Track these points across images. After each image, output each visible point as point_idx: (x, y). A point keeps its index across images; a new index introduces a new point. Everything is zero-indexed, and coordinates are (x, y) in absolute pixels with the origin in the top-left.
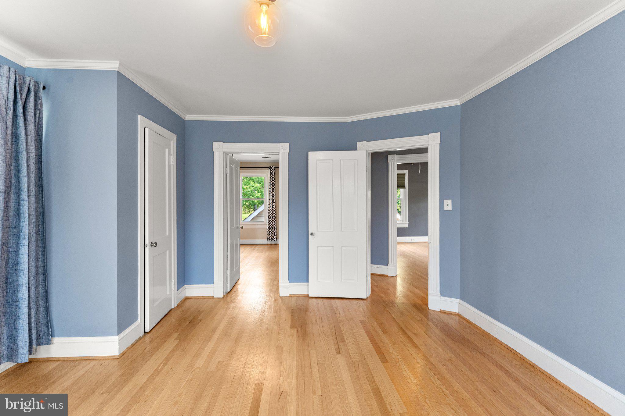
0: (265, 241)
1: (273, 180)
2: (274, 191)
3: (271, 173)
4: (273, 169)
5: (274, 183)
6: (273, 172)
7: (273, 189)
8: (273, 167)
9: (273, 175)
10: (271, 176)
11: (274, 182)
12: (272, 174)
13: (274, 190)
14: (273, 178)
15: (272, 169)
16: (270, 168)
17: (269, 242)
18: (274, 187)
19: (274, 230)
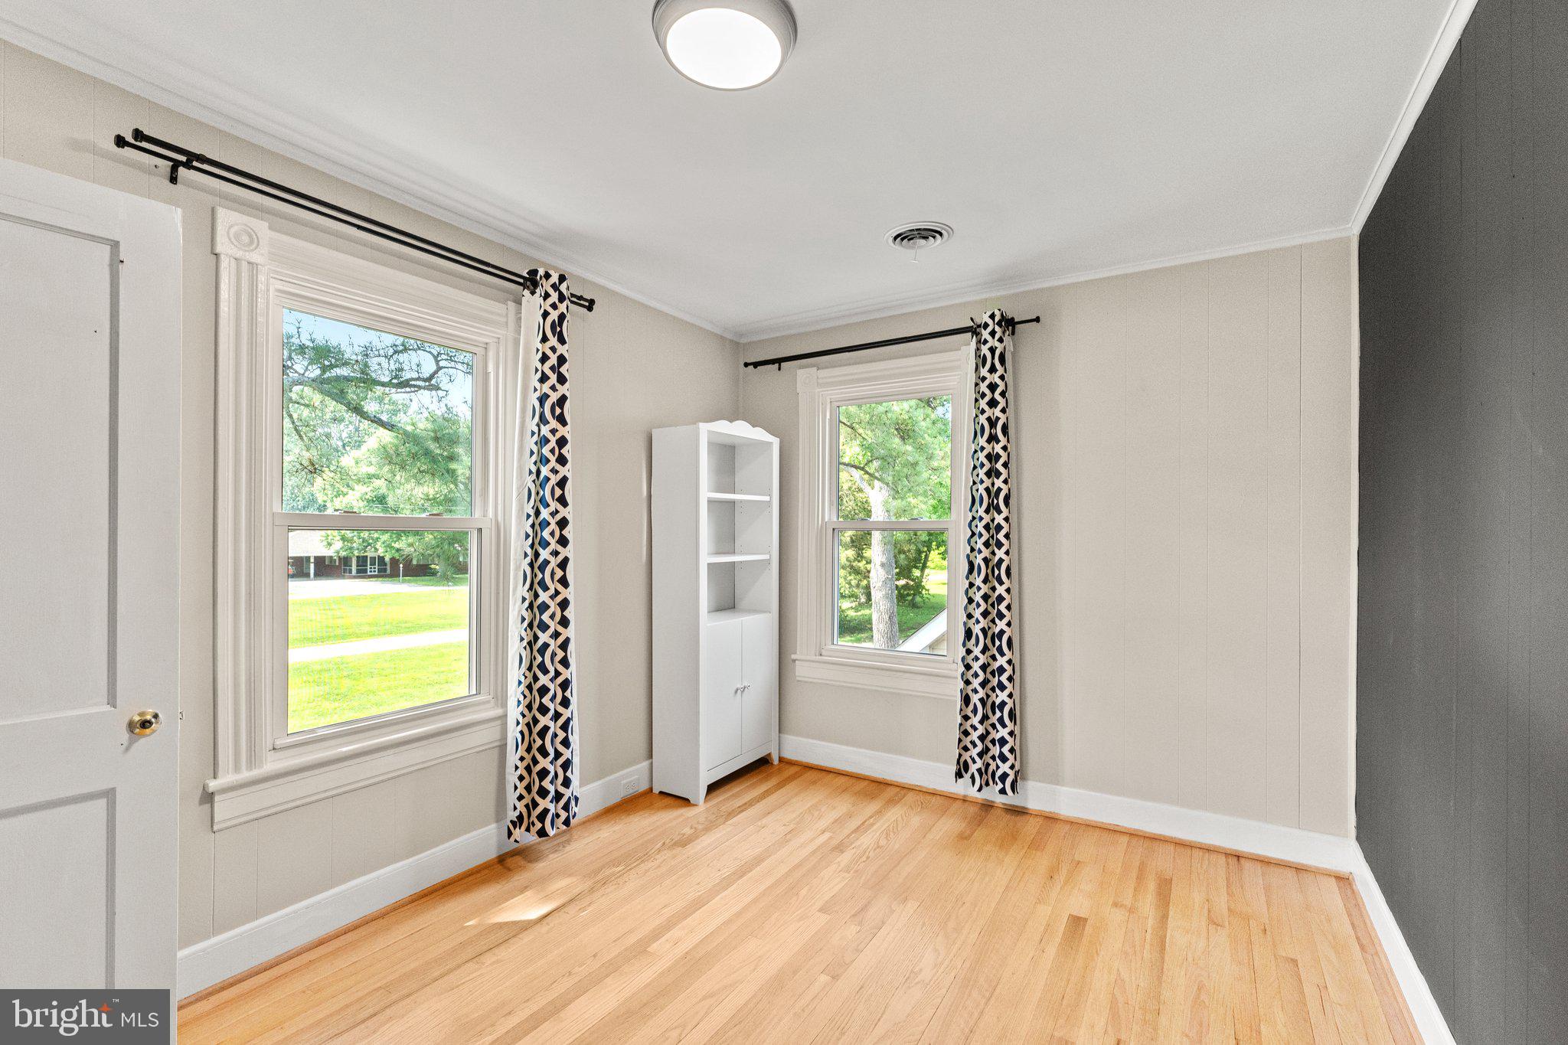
0: (940, 776)
1: (993, 403)
2: (998, 474)
3: (985, 356)
4: (993, 334)
5: (998, 419)
6: (992, 350)
7: (992, 458)
8: (992, 316)
9: (993, 370)
10: (984, 379)
11: (997, 412)
12: (988, 365)
13: (999, 466)
14: (993, 387)
15: (985, 334)
16: (974, 330)
17: (964, 788)
18: (998, 448)
19: (1001, 720)
